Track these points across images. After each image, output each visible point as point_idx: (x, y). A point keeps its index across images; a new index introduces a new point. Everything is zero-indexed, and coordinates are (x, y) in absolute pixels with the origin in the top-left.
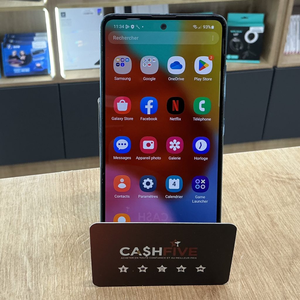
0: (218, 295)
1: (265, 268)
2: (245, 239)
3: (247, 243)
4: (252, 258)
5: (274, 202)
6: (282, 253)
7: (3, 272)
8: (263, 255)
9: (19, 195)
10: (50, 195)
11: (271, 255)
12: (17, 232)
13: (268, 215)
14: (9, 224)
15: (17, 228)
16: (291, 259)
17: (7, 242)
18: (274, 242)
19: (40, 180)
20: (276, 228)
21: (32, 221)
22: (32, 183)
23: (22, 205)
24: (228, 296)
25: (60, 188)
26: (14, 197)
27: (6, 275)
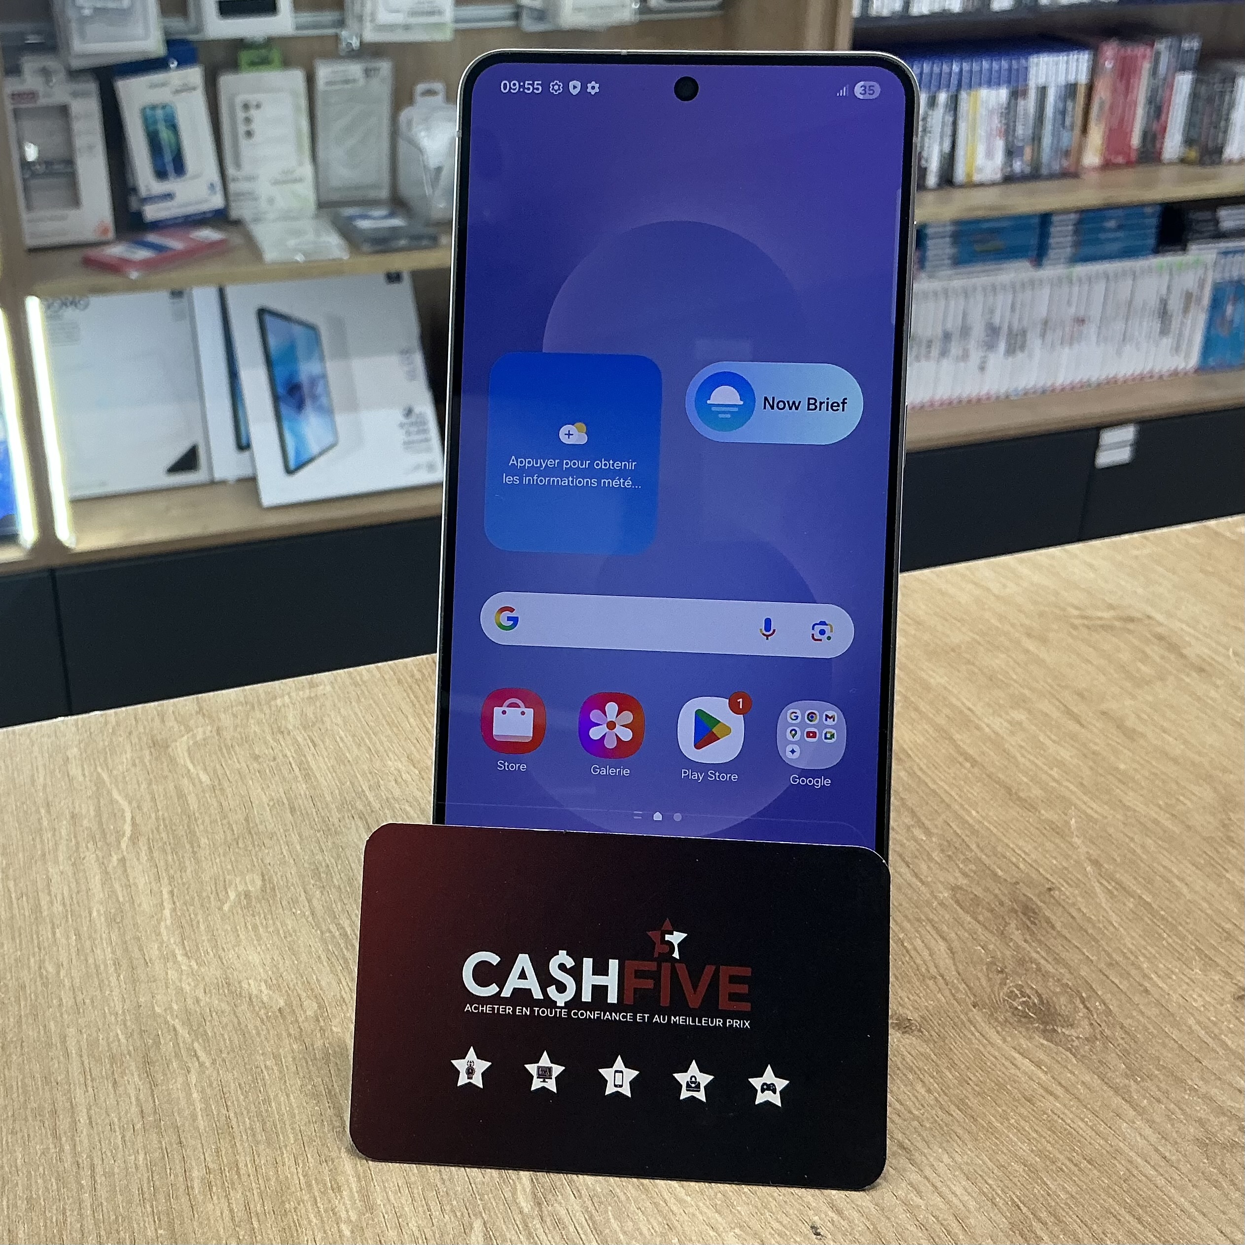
0: (1048, 921)
1: (1155, 841)
2: (1062, 776)
3: (1072, 787)
4: (1105, 821)
5: (1102, 679)
6: (1186, 802)
7: (334, 937)
8: (1135, 811)
9: (285, 733)
10: (388, 724)
11: (1158, 810)
12: (327, 825)
13: (1104, 713)
14: (288, 811)
15: (320, 819)
16: (1220, 812)
17: (306, 858)
18: (1152, 777)
19: (333, 688)
20: (1142, 742)
21: (361, 795)
22: (310, 698)
23: (305, 756)
24: (1078, 920)
25: (412, 702)
26: (269, 738)
27: (346, 943)
